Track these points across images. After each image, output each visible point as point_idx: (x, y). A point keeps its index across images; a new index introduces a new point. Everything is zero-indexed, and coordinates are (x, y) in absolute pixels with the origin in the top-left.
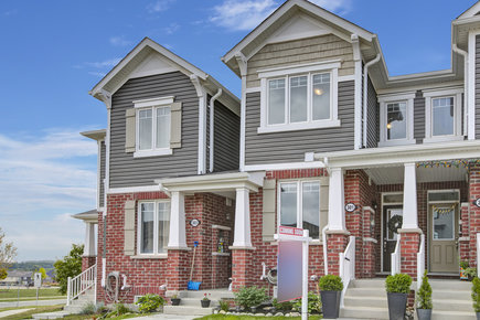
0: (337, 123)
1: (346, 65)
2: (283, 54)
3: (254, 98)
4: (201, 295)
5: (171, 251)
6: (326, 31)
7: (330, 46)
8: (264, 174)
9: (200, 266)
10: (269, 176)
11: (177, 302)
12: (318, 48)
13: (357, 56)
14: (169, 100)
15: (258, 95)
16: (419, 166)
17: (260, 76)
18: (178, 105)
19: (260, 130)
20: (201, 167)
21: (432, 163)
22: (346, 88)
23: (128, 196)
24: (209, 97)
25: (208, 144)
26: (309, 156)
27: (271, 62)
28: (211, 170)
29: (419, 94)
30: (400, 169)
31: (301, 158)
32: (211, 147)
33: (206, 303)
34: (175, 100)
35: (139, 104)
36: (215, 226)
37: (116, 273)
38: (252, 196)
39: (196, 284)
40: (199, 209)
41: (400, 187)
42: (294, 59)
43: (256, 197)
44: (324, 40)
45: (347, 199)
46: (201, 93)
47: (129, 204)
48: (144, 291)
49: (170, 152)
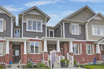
0: (43, 32)
2: (31, 16)
7: (41, 18)
10: (29, 40)
12: (38, 17)
13: (46, 21)
15: (26, 23)
17: (26, 19)
18: (6, 21)
19: (26, 30)
22: (44, 26)
24: (13, 21)
27: (29, 17)
31: (36, 38)
34: (4, 20)
40: (11, 45)
42: (33, 18)
44: (40, 16)
49: (3, 32)
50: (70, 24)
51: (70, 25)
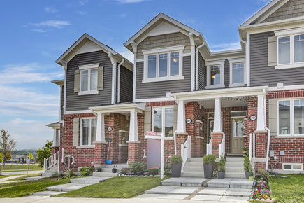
0: (182, 78)
1: (187, 48)
2: (155, 42)
3: (140, 65)
4: (112, 166)
5: (97, 144)
6: (177, 30)
7: (179, 38)
8: (145, 104)
9: (112, 152)
10: (148, 104)
11: (100, 170)
12: (173, 39)
13: (192, 43)
14: (97, 65)
15: (142, 63)
16: (222, 99)
17: (143, 53)
18: (102, 68)
19: (143, 81)
20: (113, 100)
21: (228, 99)
22: (187, 60)
23: (75, 115)
24: (118, 64)
25: (117, 88)
26: (168, 94)
28: (118, 101)
29: (227, 61)
30: (213, 101)
31: (165, 96)
32: (119, 90)
33: (114, 171)
34: (100, 66)
35: (81, 68)
36: (120, 131)
37: (69, 156)
38: (139, 115)
39: (110, 161)
40: (112, 122)
41: (212, 110)
42: (161, 44)
43: (141, 116)
44: (176, 35)
45: (187, 117)
46: (113, 62)
47: (76, 120)
48: (83, 165)
49: (97, 92)
50: (272, 34)
51: (270, 39)
